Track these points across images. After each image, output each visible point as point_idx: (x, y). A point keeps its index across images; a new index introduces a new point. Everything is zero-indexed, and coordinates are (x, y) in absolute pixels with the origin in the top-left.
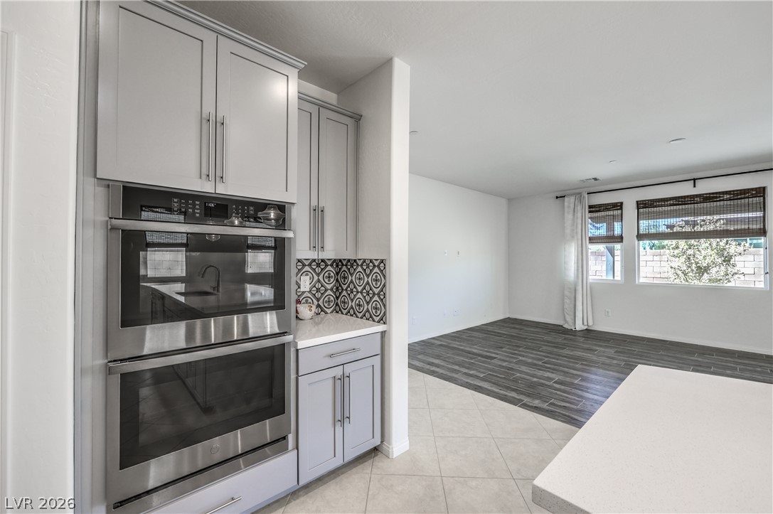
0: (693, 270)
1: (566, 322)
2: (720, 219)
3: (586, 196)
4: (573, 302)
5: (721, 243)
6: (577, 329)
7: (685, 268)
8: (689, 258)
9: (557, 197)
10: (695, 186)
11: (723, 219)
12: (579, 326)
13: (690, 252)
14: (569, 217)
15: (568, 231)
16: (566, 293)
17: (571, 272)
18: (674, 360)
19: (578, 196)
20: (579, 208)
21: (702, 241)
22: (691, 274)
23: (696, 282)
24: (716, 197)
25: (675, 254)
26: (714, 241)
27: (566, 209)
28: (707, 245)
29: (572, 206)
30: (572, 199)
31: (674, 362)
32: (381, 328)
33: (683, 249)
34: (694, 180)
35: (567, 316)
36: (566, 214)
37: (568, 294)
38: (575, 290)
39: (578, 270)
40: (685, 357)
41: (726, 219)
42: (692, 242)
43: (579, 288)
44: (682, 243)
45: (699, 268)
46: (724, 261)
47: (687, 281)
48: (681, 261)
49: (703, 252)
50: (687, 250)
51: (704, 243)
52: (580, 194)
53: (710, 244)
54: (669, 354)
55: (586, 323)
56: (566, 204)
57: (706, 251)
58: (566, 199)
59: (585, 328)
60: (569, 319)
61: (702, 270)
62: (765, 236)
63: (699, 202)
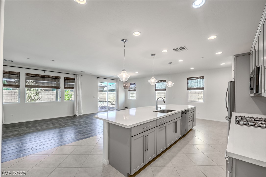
62: (60, 89)
63: (46, 78)
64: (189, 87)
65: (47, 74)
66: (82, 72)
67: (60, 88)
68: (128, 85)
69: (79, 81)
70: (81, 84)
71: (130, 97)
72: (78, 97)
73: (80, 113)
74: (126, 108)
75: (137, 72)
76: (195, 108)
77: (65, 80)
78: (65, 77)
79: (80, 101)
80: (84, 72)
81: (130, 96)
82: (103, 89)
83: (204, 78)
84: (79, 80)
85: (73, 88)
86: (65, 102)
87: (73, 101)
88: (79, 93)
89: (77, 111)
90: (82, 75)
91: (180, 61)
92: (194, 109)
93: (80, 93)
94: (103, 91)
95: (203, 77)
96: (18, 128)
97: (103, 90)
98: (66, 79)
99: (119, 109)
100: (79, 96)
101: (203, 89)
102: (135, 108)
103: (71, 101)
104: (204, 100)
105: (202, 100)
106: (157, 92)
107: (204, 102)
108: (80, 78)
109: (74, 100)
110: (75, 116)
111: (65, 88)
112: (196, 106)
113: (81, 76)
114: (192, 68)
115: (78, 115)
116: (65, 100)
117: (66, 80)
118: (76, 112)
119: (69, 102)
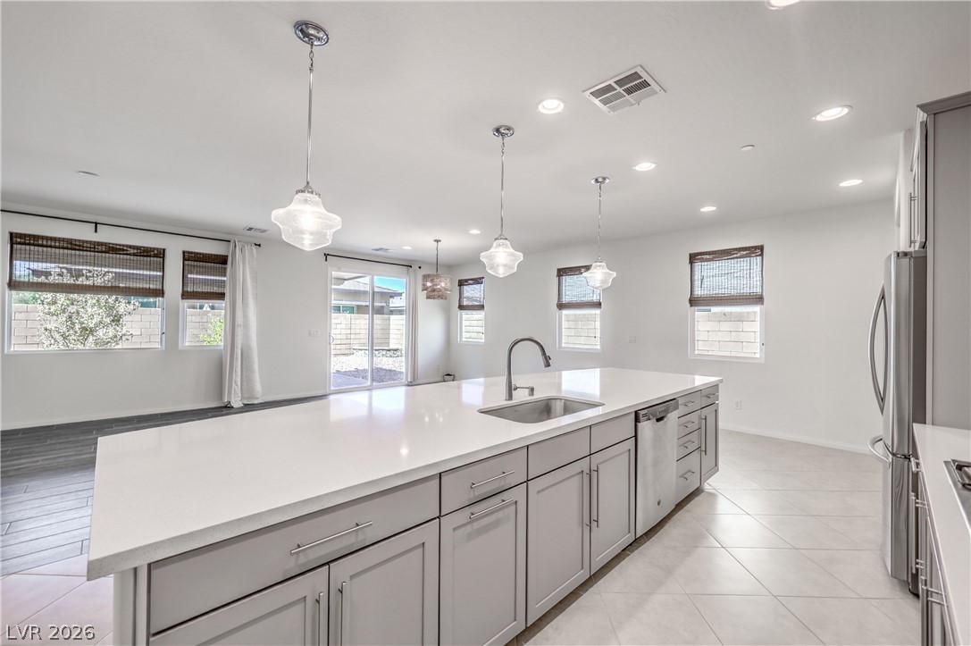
0: (76, 332)
2: (108, 272)
5: (110, 300)
7: (65, 330)
8: (70, 317)
10: (96, 231)
11: (112, 272)
13: (72, 309)
18: (69, 445)
21: (88, 296)
22: (73, 337)
23: (80, 346)
24: (121, 250)
25: (51, 310)
26: (103, 298)
28: (94, 301)
31: (70, 448)
33: (62, 305)
34: (96, 224)
40: (82, 438)
41: (115, 273)
42: (75, 296)
44: (61, 297)
45: (84, 329)
46: (113, 321)
47: (68, 346)
48: (60, 320)
49: (89, 310)
50: (68, 306)
51: (91, 299)
53: (98, 301)
54: (61, 441)
57: (91, 309)
61: (87, 331)
62: (163, 297)
63: (102, 252)
64: (698, 292)
65: (106, 236)
66: (250, 229)
67: (163, 293)
68: (443, 284)
69: (244, 269)
70: (255, 280)
71: (464, 335)
72: (239, 332)
73: (248, 398)
74: (449, 376)
75: (475, 232)
76: (716, 387)
77: (186, 262)
78: (184, 252)
79: (249, 347)
80: (264, 231)
81: (464, 330)
82: (384, 304)
83: (762, 255)
84: (244, 263)
85: (221, 296)
86: (186, 352)
87: (218, 348)
88: (245, 316)
89: (237, 388)
90: (259, 245)
91: (645, 166)
92: (710, 394)
93: (251, 316)
94: (385, 310)
95: (758, 250)
97: (383, 307)
98: (190, 258)
99: (418, 382)
100: (246, 326)
101: (759, 299)
102: (482, 379)
103: (208, 348)
104: (761, 350)
105: (755, 351)
106: (565, 312)
107: (763, 361)
108: (252, 254)
109: (222, 344)
110: (226, 407)
111: (186, 295)
112: (721, 381)
113: (254, 247)
114: (708, 209)
115: (237, 403)
116: (187, 342)
117: (190, 263)
118: (230, 393)
119: (201, 351)
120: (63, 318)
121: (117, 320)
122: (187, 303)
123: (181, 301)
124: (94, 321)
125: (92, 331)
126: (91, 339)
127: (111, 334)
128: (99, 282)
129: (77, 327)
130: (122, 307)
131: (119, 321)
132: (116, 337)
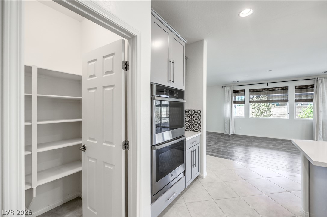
1: (225, 132)
3: (233, 87)
4: (228, 125)
6: (230, 134)
9: (223, 87)
10: (267, 85)
12: (231, 133)
14: (227, 94)
15: (226, 99)
16: (226, 122)
17: (228, 114)
19: (230, 87)
20: (231, 91)
22: (258, 114)
23: (260, 117)
24: (275, 89)
25: (253, 107)
27: (226, 92)
29: (228, 90)
30: (228, 88)
31: (265, 143)
32: (199, 134)
33: (256, 106)
35: (226, 130)
36: (225, 93)
37: (227, 122)
38: (229, 121)
39: (230, 113)
40: (267, 142)
43: (231, 120)
44: (256, 104)
45: (261, 112)
46: (268, 110)
52: (231, 86)
53: (264, 105)
54: (262, 141)
55: (233, 132)
56: (226, 89)
57: (263, 107)
58: (226, 88)
59: (232, 134)
60: (226, 131)
61: (262, 113)
62: (288, 102)
63: (269, 91)
65: (271, 86)
78: (295, 86)
86: (297, 120)
88: (324, 108)
96: (241, 140)
98: (297, 88)
111: (296, 101)
116: (297, 117)
119: (303, 120)
120: (256, 109)
121: (269, 109)
122: (297, 103)
123: (294, 103)
124: (264, 110)
125: (263, 113)
126: (262, 115)
127: (268, 114)
128: (263, 99)
129: (259, 111)
130: (271, 106)
131: (270, 110)
132: (269, 115)
